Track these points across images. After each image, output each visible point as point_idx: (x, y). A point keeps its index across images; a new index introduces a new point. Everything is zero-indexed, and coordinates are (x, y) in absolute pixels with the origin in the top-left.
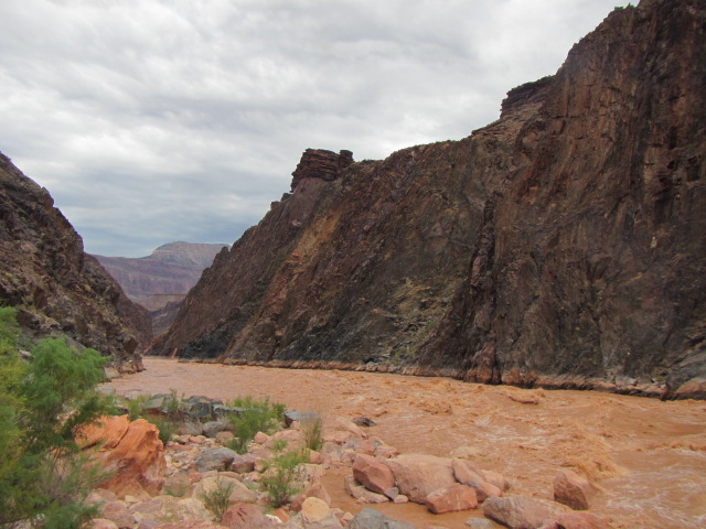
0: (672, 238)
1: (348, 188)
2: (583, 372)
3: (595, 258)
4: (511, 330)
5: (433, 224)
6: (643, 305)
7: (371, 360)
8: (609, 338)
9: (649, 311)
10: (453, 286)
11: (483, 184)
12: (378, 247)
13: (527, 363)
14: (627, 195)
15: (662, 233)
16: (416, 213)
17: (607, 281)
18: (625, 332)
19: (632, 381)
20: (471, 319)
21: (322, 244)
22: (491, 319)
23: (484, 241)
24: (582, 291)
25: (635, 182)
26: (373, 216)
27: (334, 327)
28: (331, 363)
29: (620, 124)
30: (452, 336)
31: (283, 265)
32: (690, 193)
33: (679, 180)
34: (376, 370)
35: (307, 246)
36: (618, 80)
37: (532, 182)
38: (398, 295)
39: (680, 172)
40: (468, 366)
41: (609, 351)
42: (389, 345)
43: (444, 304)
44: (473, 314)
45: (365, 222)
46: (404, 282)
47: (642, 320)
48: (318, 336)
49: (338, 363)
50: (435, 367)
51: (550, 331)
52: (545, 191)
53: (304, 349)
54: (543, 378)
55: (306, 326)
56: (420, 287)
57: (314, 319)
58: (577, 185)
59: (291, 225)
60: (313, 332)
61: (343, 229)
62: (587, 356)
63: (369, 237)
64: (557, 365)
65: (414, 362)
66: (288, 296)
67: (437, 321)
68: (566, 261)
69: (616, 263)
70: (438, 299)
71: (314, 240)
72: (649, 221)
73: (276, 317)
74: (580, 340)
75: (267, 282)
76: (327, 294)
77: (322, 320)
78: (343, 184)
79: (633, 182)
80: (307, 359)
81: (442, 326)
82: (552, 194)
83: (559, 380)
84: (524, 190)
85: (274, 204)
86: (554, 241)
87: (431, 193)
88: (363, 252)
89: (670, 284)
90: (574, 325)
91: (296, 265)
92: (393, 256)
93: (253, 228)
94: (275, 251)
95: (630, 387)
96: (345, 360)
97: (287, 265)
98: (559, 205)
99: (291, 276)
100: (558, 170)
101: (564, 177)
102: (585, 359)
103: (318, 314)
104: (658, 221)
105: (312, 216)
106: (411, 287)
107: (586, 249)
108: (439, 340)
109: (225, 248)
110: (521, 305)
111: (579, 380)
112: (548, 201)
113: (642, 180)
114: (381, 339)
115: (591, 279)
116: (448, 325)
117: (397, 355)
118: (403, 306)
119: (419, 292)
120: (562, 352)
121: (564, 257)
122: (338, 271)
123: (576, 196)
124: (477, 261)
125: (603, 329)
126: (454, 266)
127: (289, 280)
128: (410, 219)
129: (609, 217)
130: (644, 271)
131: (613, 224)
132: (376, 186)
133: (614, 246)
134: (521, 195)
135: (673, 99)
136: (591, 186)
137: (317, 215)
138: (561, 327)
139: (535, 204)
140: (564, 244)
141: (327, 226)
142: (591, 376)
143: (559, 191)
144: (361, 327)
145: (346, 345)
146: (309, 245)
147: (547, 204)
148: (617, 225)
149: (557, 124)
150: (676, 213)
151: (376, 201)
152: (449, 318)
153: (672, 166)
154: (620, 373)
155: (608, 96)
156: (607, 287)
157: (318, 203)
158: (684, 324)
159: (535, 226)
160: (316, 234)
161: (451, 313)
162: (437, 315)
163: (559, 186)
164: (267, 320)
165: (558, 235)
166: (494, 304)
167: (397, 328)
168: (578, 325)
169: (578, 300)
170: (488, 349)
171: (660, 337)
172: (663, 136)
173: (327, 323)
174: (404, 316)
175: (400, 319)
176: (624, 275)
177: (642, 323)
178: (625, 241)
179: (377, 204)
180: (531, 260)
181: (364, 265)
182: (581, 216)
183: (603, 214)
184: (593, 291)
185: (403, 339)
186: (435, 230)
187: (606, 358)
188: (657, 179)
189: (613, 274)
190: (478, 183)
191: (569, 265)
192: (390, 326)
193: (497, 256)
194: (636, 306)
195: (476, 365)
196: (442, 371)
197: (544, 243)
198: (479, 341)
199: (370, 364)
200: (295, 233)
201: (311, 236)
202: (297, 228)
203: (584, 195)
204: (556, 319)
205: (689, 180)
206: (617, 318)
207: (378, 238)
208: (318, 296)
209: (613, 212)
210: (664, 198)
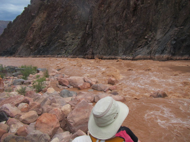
0: (136, 20)
1: (49, 3)
2: (114, 55)
3: (118, 25)
4: (97, 45)
5: (75, 15)
6: (129, 38)
7: (59, 54)
8: (120, 46)
9: (130, 39)
10: (81, 34)
11: (89, 4)
12: (59, 22)
13: (101, 53)
14: (126, 8)
15: (134, 19)
16: (70, 12)
17: (120, 31)
18: (124, 44)
19: (125, 56)
20: (86, 42)
21: (42, 21)
22: (92, 42)
23: (89, 20)
24: (114, 34)
25: (128, 4)
26: (57, 13)
27: (48, 45)
28: (48, 56)
30: (81, 47)
31: (31, 28)
32: (141, 8)
33: (139, 4)
34: (61, 57)
35: (38, 22)
37: (102, 3)
38: (66, 36)
40: (86, 55)
41: (120, 49)
42: (64, 50)
43: (79, 38)
44: (87, 41)
45: (55, 14)
46: (67, 32)
47: (128, 41)
48: (44, 48)
49: (50, 56)
50: (77, 55)
51: (106, 45)
52: (106, 6)
53: (40, 52)
54: (104, 57)
55: (40, 45)
56: (72, 34)
57: (42, 43)
58: (114, 5)
59: (32, 15)
60: (42, 47)
61: (48, 16)
62: (115, 51)
63: (56, 19)
64: (108, 54)
65: (71, 54)
66: (33, 37)
67: (77, 43)
68: (111, 26)
69: (123, 27)
70: (77, 37)
71: (40, 20)
72: (131, 16)
73: (30, 43)
74: (114, 47)
75: (26, 33)
76: (45, 36)
77: (44, 44)
78: (47, 2)
79: (128, 5)
80: (41, 55)
81: (79, 44)
82: (107, 7)
83: (108, 57)
84: (100, 6)
85: (25, 8)
86: (108, 21)
87: (74, 6)
88: (55, 23)
89: (135, 32)
90: (112, 43)
91: (35, 27)
92: (64, 25)
93: (19, 16)
94: (27, 23)
95: (125, 58)
96: (52, 55)
97: (32, 27)
98: (109, 11)
99: (34, 31)
102: (114, 52)
103: (43, 42)
104: (133, 15)
105: (38, 12)
106: (69, 34)
107: (116, 23)
108: (78, 48)
109: (10, 22)
110: (99, 38)
111: (113, 57)
112: (106, 9)
113: (130, 4)
114: (62, 48)
115: (117, 31)
116: (80, 44)
117: (66, 53)
118: (67, 39)
119: (72, 35)
120: (109, 50)
121: (110, 25)
122: (48, 29)
123: (113, 8)
124: (88, 26)
125: (119, 44)
126: (81, 28)
127: (33, 32)
128: (68, 14)
129: (121, 14)
130: (129, 29)
131: (122, 16)
133: (122, 22)
134: (99, 7)
136: (117, 5)
137: (40, 12)
138: (109, 44)
139: (103, 10)
140: (110, 21)
141: (43, 15)
142: (116, 56)
143: (109, 6)
144: (56, 45)
145: (52, 50)
147: (106, 10)
148: (123, 16)
150: (138, 13)
151: (58, 8)
152: (80, 42)
154: (122, 54)
156: (120, 33)
157: (40, 8)
158: (137, 42)
159: (103, 16)
160: (40, 18)
161: (81, 41)
162: (77, 41)
163: (109, 5)
164: (28, 44)
165: (109, 19)
166: (92, 38)
167: (66, 45)
168: (113, 43)
169: (113, 37)
170: (91, 50)
171: (132, 45)
173: (46, 45)
174: (68, 42)
175: (67, 43)
176: (125, 30)
177: (128, 42)
178: (125, 21)
179: (58, 9)
180: (102, 26)
181: (56, 27)
182: (115, 14)
183: (120, 13)
184: (117, 34)
185: (68, 48)
186: (76, 17)
187: (119, 51)
188: (134, 4)
189: (122, 30)
190: (87, 3)
191: (111, 27)
192: (64, 45)
193: (93, 25)
194: (127, 38)
195: (88, 54)
196: (79, 56)
197: (105, 21)
198: (88, 48)
199: (59, 56)
200: (33, 17)
201: (39, 18)
202: (34, 16)
203: (115, 8)
204: (108, 42)
205: (141, 4)
206: (122, 41)
207: (59, 19)
208: (43, 37)
209: (123, 13)
210: (135, 9)
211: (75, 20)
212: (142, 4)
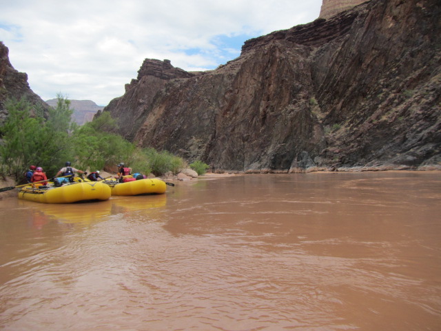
1: (168, 94)
3: (245, 135)
4: (218, 158)
5: (204, 113)
8: (246, 160)
12: (181, 123)
14: (256, 115)
15: (263, 128)
16: (197, 108)
21: (157, 120)
25: (258, 111)
26: (179, 108)
29: (255, 91)
31: (140, 129)
33: (268, 112)
36: (256, 76)
37: (228, 110)
38: (189, 143)
39: (268, 110)
45: (176, 111)
46: (192, 138)
52: (232, 113)
56: (198, 140)
58: (242, 111)
59: (139, 102)
61: (167, 113)
63: (178, 118)
71: (154, 117)
75: (132, 136)
76: (160, 142)
82: (234, 114)
84: (225, 113)
86: (233, 130)
87: (203, 100)
88: (176, 124)
91: (146, 129)
92: (188, 127)
97: (142, 129)
99: (144, 134)
100: (236, 106)
101: (238, 108)
104: (262, 125)
105: (152, 105)
106: (195, 140)
107: (242, 132)
112: (233, 116)
115: (244, 142)
118: (191, 148)
119: (198, 142)
122: (165, 133)
123: (241, 115)
127: (143, 136)
129: (250, 122)
130: (257, 140)
131: (251, 124)
132: (181, 94)
133: (251, 131)
135: (269, 85)
136: (246, 112)
137: (154, 106)
139: (228, 118)
140: (236, 131)
141: (159, 111)
143: (236, 113)
146: (151, 120)
149: (237, 90)
153: (267, 107)
155: (252, 81)
159: (228, 125)
160: (154, 115)
163: (236, 111)
165: (235, 128)
167: (189, 157)
172: (265, 97)
174: (192, 152)
175: (190, 153)
178: (254, 130)
179: (181, 103)
180: (226, 136)
181: (176, 130)
182: (242, 122)
185: (191, 161)
186: (204, 116)
188: (263, 111)
197: (229, 131)
201: (152, 116)
203: (244, 114)
205: (271, 112)
207: (182, 118)
208: (157, 143)
209: (252, 120)
210: (264, 117)
211: (204, 119)
212: (273, 111)
